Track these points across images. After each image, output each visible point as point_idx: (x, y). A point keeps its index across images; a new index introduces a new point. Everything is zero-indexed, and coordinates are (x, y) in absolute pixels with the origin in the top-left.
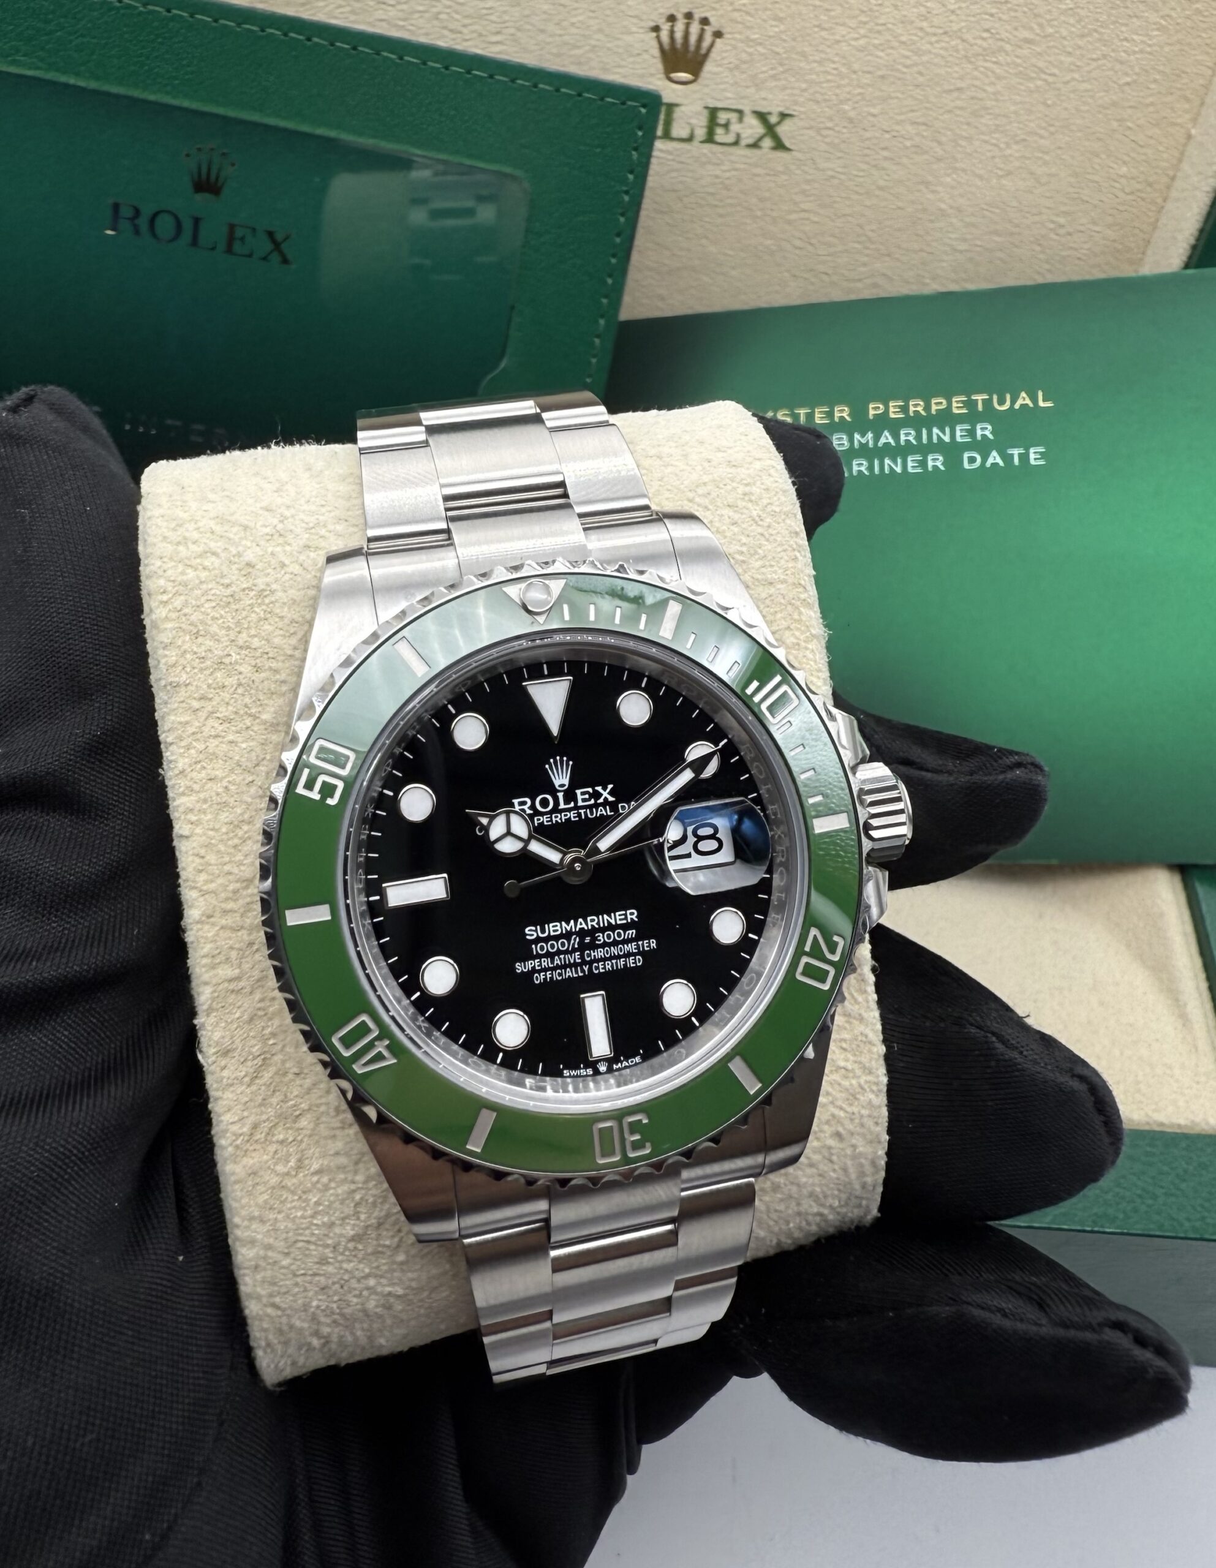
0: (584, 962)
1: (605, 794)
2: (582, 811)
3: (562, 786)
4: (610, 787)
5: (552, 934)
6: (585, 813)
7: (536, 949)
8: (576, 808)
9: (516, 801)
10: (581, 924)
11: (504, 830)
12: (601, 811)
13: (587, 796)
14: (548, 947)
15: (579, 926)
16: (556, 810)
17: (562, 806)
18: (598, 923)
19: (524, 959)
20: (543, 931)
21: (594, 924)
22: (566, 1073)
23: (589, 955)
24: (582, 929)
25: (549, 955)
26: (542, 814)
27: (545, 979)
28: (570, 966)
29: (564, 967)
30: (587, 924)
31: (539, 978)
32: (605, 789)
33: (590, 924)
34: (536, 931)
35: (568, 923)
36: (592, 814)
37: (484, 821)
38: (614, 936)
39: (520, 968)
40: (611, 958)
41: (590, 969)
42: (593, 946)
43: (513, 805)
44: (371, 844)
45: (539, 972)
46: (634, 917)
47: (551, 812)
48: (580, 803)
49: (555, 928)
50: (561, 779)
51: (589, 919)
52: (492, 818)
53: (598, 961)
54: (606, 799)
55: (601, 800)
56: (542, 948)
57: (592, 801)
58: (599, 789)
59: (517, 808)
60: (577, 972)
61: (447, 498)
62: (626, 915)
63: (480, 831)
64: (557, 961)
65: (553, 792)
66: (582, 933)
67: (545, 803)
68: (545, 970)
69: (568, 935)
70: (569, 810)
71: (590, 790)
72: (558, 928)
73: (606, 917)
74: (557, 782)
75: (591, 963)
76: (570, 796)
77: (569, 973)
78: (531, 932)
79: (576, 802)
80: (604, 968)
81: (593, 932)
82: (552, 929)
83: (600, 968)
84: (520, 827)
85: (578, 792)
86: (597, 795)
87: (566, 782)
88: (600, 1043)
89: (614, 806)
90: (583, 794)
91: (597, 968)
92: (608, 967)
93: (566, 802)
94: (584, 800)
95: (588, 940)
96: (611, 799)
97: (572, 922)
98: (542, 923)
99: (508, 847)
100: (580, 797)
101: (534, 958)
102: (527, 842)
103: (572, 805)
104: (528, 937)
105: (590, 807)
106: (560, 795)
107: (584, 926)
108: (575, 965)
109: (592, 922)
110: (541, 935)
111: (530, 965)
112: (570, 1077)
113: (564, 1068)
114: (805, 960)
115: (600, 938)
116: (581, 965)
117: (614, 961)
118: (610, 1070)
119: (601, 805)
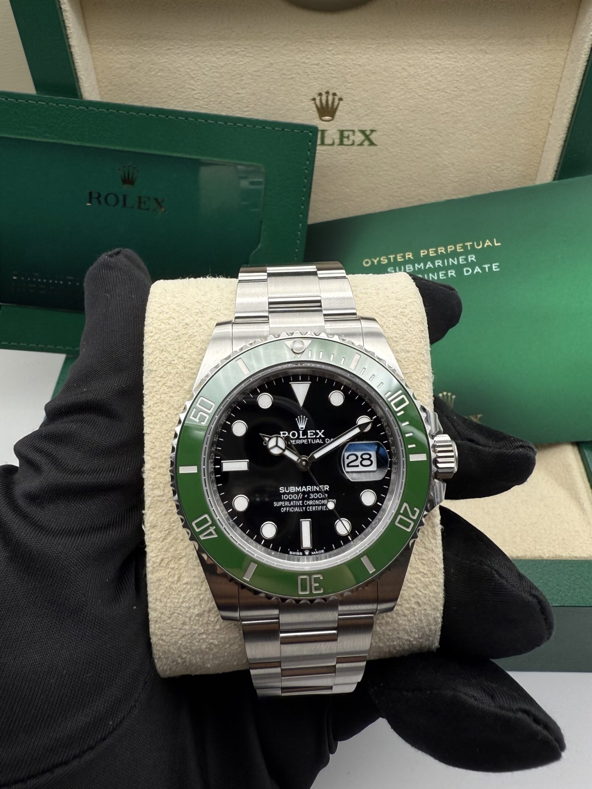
0: (303, 506)
1: (320, 434)
2: (310, 440)
3: (302, 428)
4: (323, 431)
5: (291, 491)
6: (311, 441)
7: (283, 497)
8: (307, 438)
9: (281, 433)
10: (304, 489)
11: (275, 444)
12: (318, 441)
13: (312, 434)
14: (288, 497)
15: (303, 490)
16: (298, 438)
17: (301, 437)
18: (311, 489)
19: (278, 501)
20: (287, 490)
21: (310, 489)
22: (291, 553)
23: (306, 503)
24: (304, 491)
25: (288, 500)
26: (292, 439)
27: (286, 511)
28: (297, 506)
29: (295, 506)
30: (306, 489)
31: (283, 510)
32: (320, 432)
33: (308, 489)
34: (284, 489)
35: (298, 488)
36: (314, 442)
37: (267, 439)
38: (318, 496)
39: (275, 504)
40: (315, 505)
41: (306, 509)
42: (308, 499)
43: (280, 434)
44: (218, 444)
45: (284, 507)
46: (327, 489)
47: (296, 439)
48: (309, 437)
49: (292, 489)
50: (302, 425)
51: (308, 487)
52: (270, 439)
53: (310, 506)
54: (320, 436)
55: (318, 436)
56: (286, 497)
57: (314, 436)
58: (318, 431)
59: (282, 435)
60: (300, 510)
61: (270, 303)
62: (324, 487)
63: (265, 443)
64: (292, 504)
65: (298, 431)
66: (304, 493)
67: (294, 435)
68: (286, 507)
69: (298, 493)
70: (304, 439)
71: (314, 431)
72: (294, 489)
73: (315, 487)
74: (300, 426)
75: (306, 506)
76: (305, 433)
77: (296, 509)
78: (282, 490)
79: (307, 436)
80: (312, 509)
81: (309, 493)
82: (291, 489)
83: (310, 509)
84: (282, 444)
85: (309, 432)
86: (316, 434)
87: (304, 426)
88: (306, 541)
89: (323, 439)
90: (310, 433)
91: (309, 509)
92: (314, 509)
93: (303, 435)
94: (311, 435)
95: (306, 496)
96: (323, 436)
97: (300, 487)
98: (287, 486)
99: (276, 451)
100: (309, 434)
101: (282, 501)
102: (284, 450)
103: (305, 437)
104: (281, 492)
105: (313, 439)
106: (301, 432)
107: (305, 490)
108: (300, 506)
109: (309, 488)
110: (286, 491)
111: (280, 503)
112: (292, 554)
113: (290, 551)
114: (400, 516)
115: (312, 496)
116: (302, 506)
117: (317, 507)
118: (310, 554)
119: (318, 438)
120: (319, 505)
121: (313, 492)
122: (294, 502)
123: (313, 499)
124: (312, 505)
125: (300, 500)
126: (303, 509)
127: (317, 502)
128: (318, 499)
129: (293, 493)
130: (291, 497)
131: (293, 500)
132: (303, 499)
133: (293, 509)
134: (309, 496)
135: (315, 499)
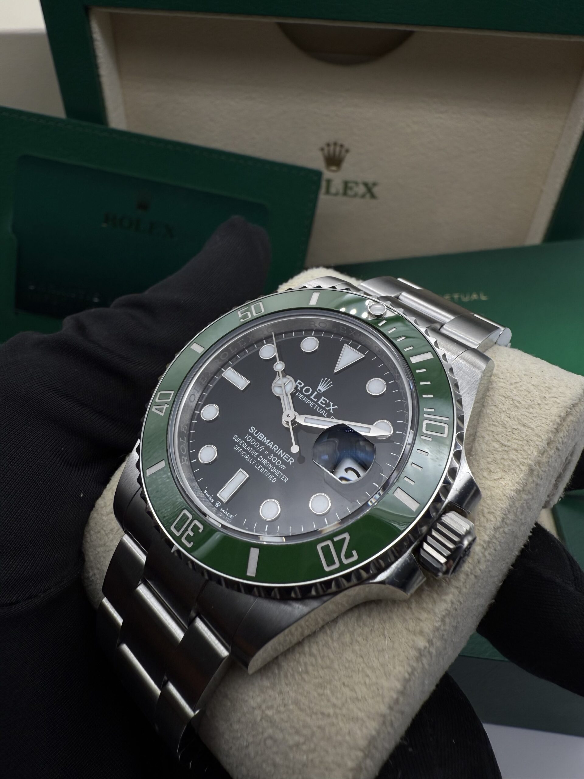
1: (331, 408)
2: (317, 406)
3: (320, 390)
4: (336, 407)
5: (258, 437)
6: (317, 407)
9: (299, 381)
10: (271, 444)
13: (324, 402)
16: (308, 397)
17: (312, 397)
18: (277, 451)
19: (239, 436)
20: (256, 433)
23: (260, 458)
24: (269, 447)
25: (248, 443)
26: (302, 393)
27: (238, 450)
28: (251, 455)
29: (248, 453)
31: (236, 448)
32: (333, 406)
34: (254, 431)
35: (267, 440)
36: (319, 410)
39: (235, 438)
41: (255, 464)
42: (265, 457)
45: (239, 446)
48: (319, 402)
49: (261, 437)
50: (322, 388)
51: (275, 445)
54: (330, 410)
56: (249, 439)
57: (324, 406)
58: (331, 404)
60: (250, 460)
62: (289, 458)
66: (267, 448)
68: (241, 447)
69: (262, 443)
71: (328, 401)
73: (282, 451)
74: (319, 388)
75: (258, 462)
76: (318, 397)
77: (247, 457)
78: (252, 429)
81: (272, 451)
82: (260, 435)
83: (259, 468)
85: (323, 398)
86: (328, 405)
87: (323, 390)
88: (226, 493)
89: (330, 414)
90: (324, 400)
91: (258, 466)
92: (261, 470)
93: (315, 397)
95: (266, 453)
96: (331, 411)
98: (259, 430)
99: (277, 391)
100: (321, 400)
101: (243, 439)
103: (316, 400)
104: (249, 430)
106: (316, 393)
107: (271, 446)
109: (275, 448)
110: (254, 434)
111: (240, 440)
112: (205, 494)
113: (207, 489)
114: (329, 543)
115: (271, 457)
116: (254, 459)
117: (266, 470)
118: (219, 509)
119: (326, 410)
120: (269, 470)
121: (275, 455)
122: (252, 449)
123: (269, 461)
124: (263, 466)
125: (258, 451)
126: (252, 462)
127: (270, 466)
128: (274, 464)
129: (258, 440)
130: (253, 442)
131: (252, 446)
132: (262, 453)
133: (244, 454)
134: (269, 455)
135: (271, 463)
